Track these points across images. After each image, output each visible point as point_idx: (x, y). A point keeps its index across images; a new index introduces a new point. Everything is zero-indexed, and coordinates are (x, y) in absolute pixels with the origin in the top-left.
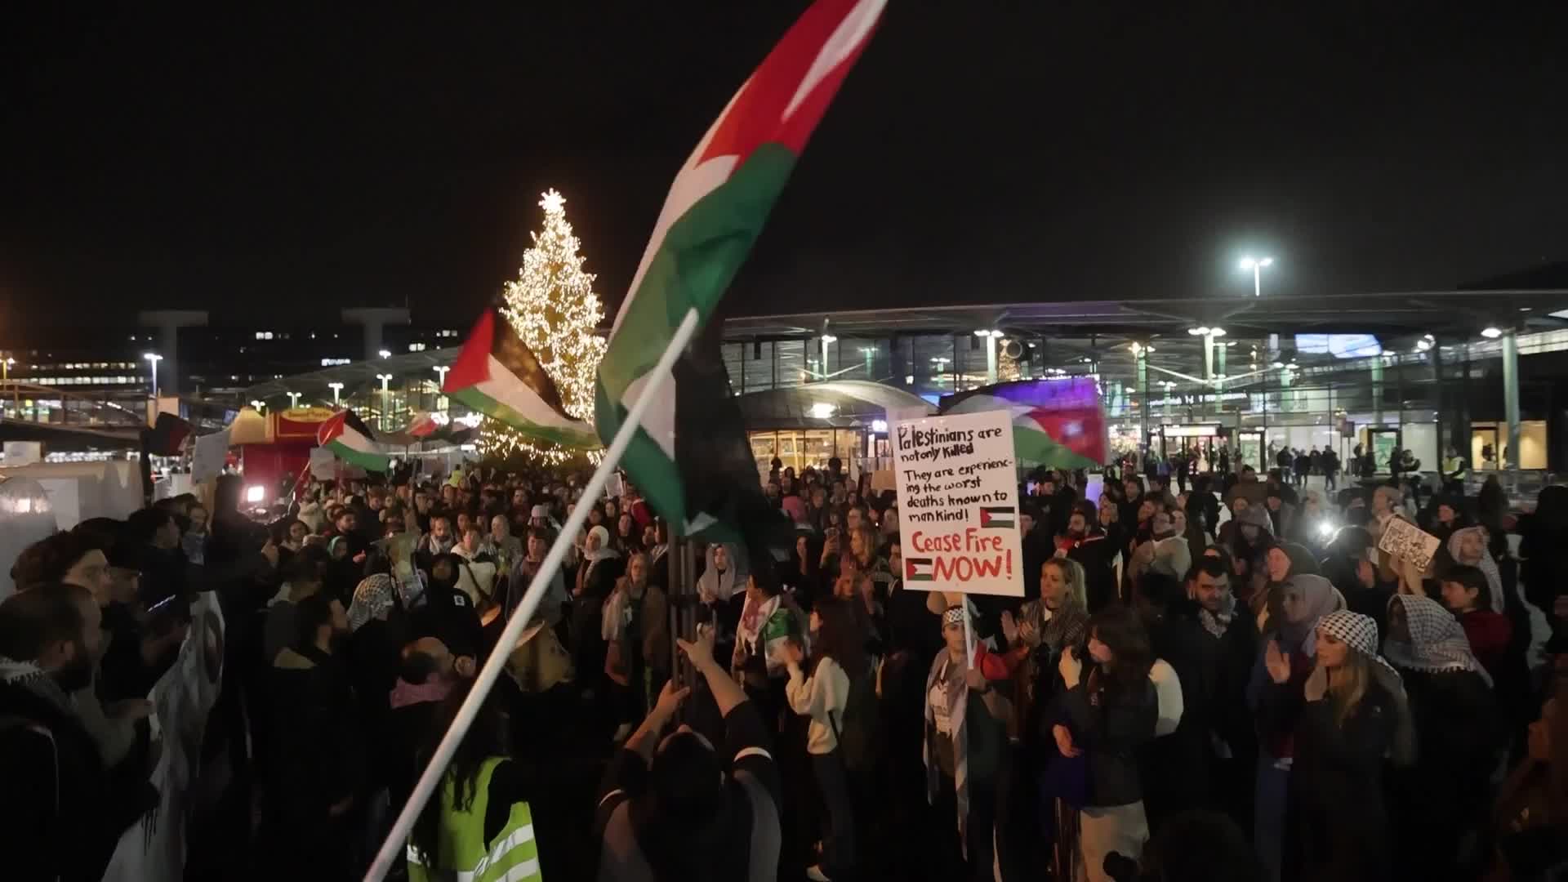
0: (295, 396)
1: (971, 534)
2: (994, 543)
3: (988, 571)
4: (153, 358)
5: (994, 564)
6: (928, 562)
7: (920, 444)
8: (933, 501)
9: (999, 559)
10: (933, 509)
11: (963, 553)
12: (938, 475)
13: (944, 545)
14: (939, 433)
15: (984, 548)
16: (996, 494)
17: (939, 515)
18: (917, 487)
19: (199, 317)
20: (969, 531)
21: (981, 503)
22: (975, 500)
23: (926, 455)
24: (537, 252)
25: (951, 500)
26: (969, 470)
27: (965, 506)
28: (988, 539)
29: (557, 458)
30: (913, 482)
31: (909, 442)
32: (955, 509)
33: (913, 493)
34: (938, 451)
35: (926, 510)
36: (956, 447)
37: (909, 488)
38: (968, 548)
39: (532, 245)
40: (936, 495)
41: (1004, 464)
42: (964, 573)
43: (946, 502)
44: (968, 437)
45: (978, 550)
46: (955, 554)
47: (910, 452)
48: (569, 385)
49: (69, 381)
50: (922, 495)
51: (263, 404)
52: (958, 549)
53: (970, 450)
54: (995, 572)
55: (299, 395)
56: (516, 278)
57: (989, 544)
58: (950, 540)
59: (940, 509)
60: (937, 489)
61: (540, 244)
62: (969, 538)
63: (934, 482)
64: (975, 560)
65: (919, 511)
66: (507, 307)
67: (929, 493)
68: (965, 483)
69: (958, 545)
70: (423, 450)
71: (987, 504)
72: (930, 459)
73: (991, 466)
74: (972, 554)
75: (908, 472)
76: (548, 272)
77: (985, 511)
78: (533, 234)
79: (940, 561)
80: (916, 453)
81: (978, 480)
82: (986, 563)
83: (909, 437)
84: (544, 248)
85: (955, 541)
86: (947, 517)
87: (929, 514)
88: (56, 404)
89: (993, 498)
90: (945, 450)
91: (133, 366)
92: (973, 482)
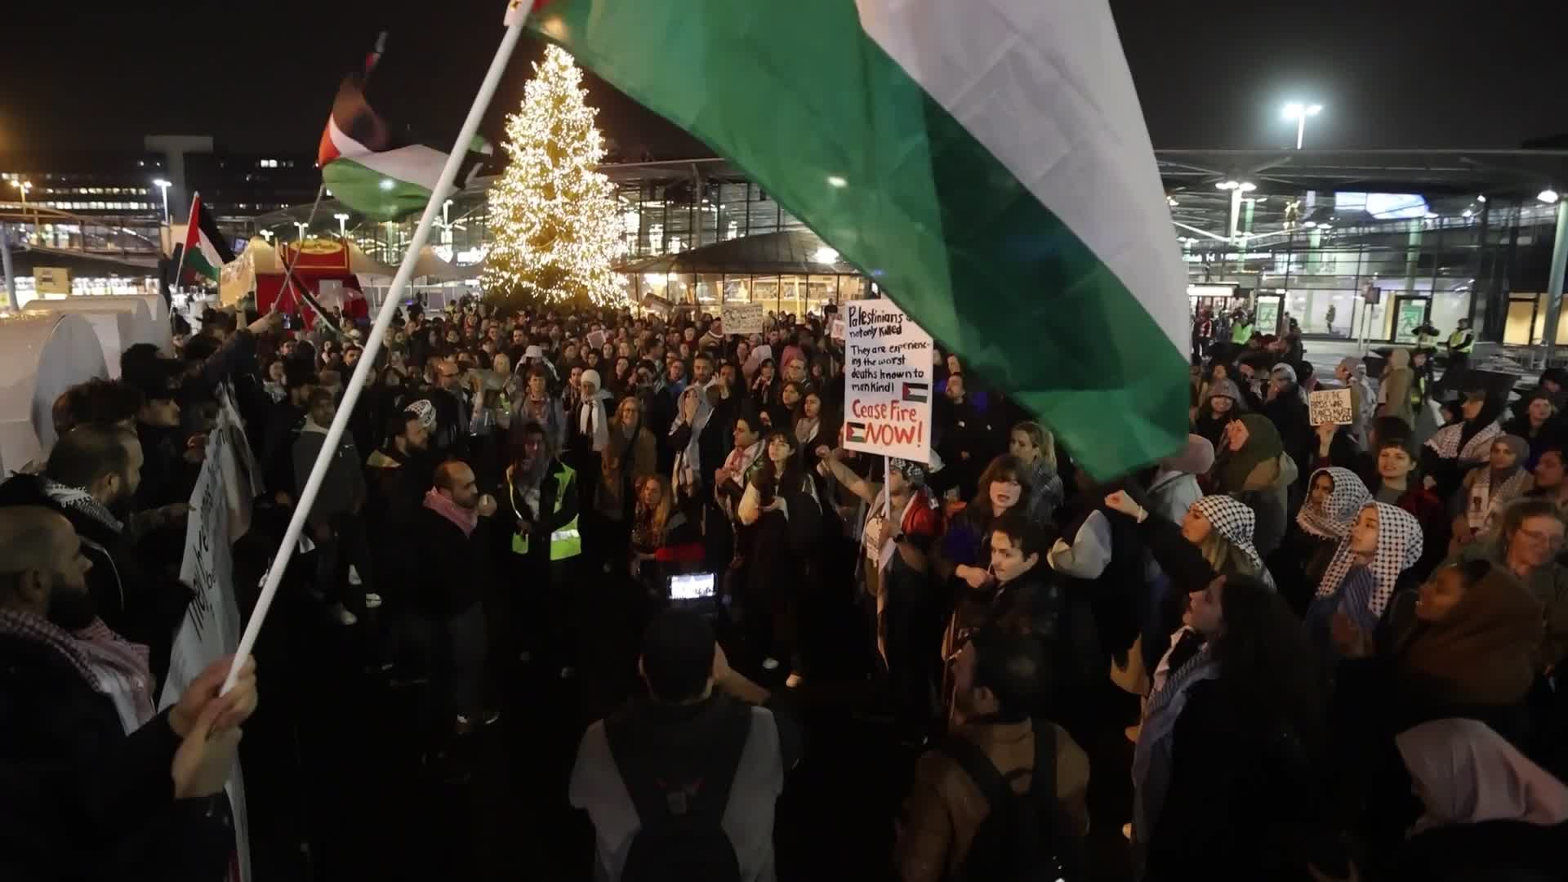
0: (302, 227)
1: (895, 405)
2: (911, 415)
3: (904, 439)
4: (162, 184)
5: (909, 433)
6: (861, 426)
7: (864, 323)
8: (870, 373)
9: (913, 428)
10: (869, 381)
11: (887, 421)
12: (875, 351)
13: (875, 413)
14: (877, 314)
15: (903, 418)
16: (916, 372)
17: (873, 386)
18: (859, 361)
19: (204, 143)
20: (893, 402)
21: (904, 379)
22: (900, 375)
23: (867, 333)
24: (538, 83)
25: (882, 374)
26: (897, 349)
27: (892, 380)
28: (906, 410)
29: (559, 296)
30: (857, 356)
31: (856, 320)
32: (885, 382)
33: (856, 366)
34: (876, 330)
35: (864, 381)
36: (889, 327)
37: (854, 361)
38: (892, 418)
39: (533, 76)
40: (872, 369)
41: (923, 346)
42: (887, 439)
43: (879, 375)
44: (899, 320)
45: (898, 419)
46: (881, 421)
47: (856, 329)
48: (571, 224)
49: (84, 206)
50: (862, 368)
51: (271, 233)
52: (884, 417)
53: (899, 331)
54: (909, 440)
55: (306, 225)
56: (518, 111)
57: (907, 415)
58: (879, 409)
59: (875, 381)
60: (873, 363)
61: (541, 75)
62: (893, 408)
63: (872, 357)
64: (896, 428)
65: (859, 381)
66: (509, 141)
67: (867, 367)
68: (894, 359)
69: (885, 413)
70: (428, 284)
71: (909, 381)
72: (870, 336)
73: (914, 346)
74: (894, 423)
75: (854, 347)
76: (550, 104)
77: (907, 386)
78: (534, 64)
79: (870, 426)
80: (861, 331)
81: (903, 359)
82: (904, 431)
83: (856, 316)
84: (546, 79)
85: (883, 410)
86: (878, 389)
87: (867, 385)
88: (75, 229)
89: (913, 375)
90: (881, 329)
91: (144, 192)
92: (899, 360)
